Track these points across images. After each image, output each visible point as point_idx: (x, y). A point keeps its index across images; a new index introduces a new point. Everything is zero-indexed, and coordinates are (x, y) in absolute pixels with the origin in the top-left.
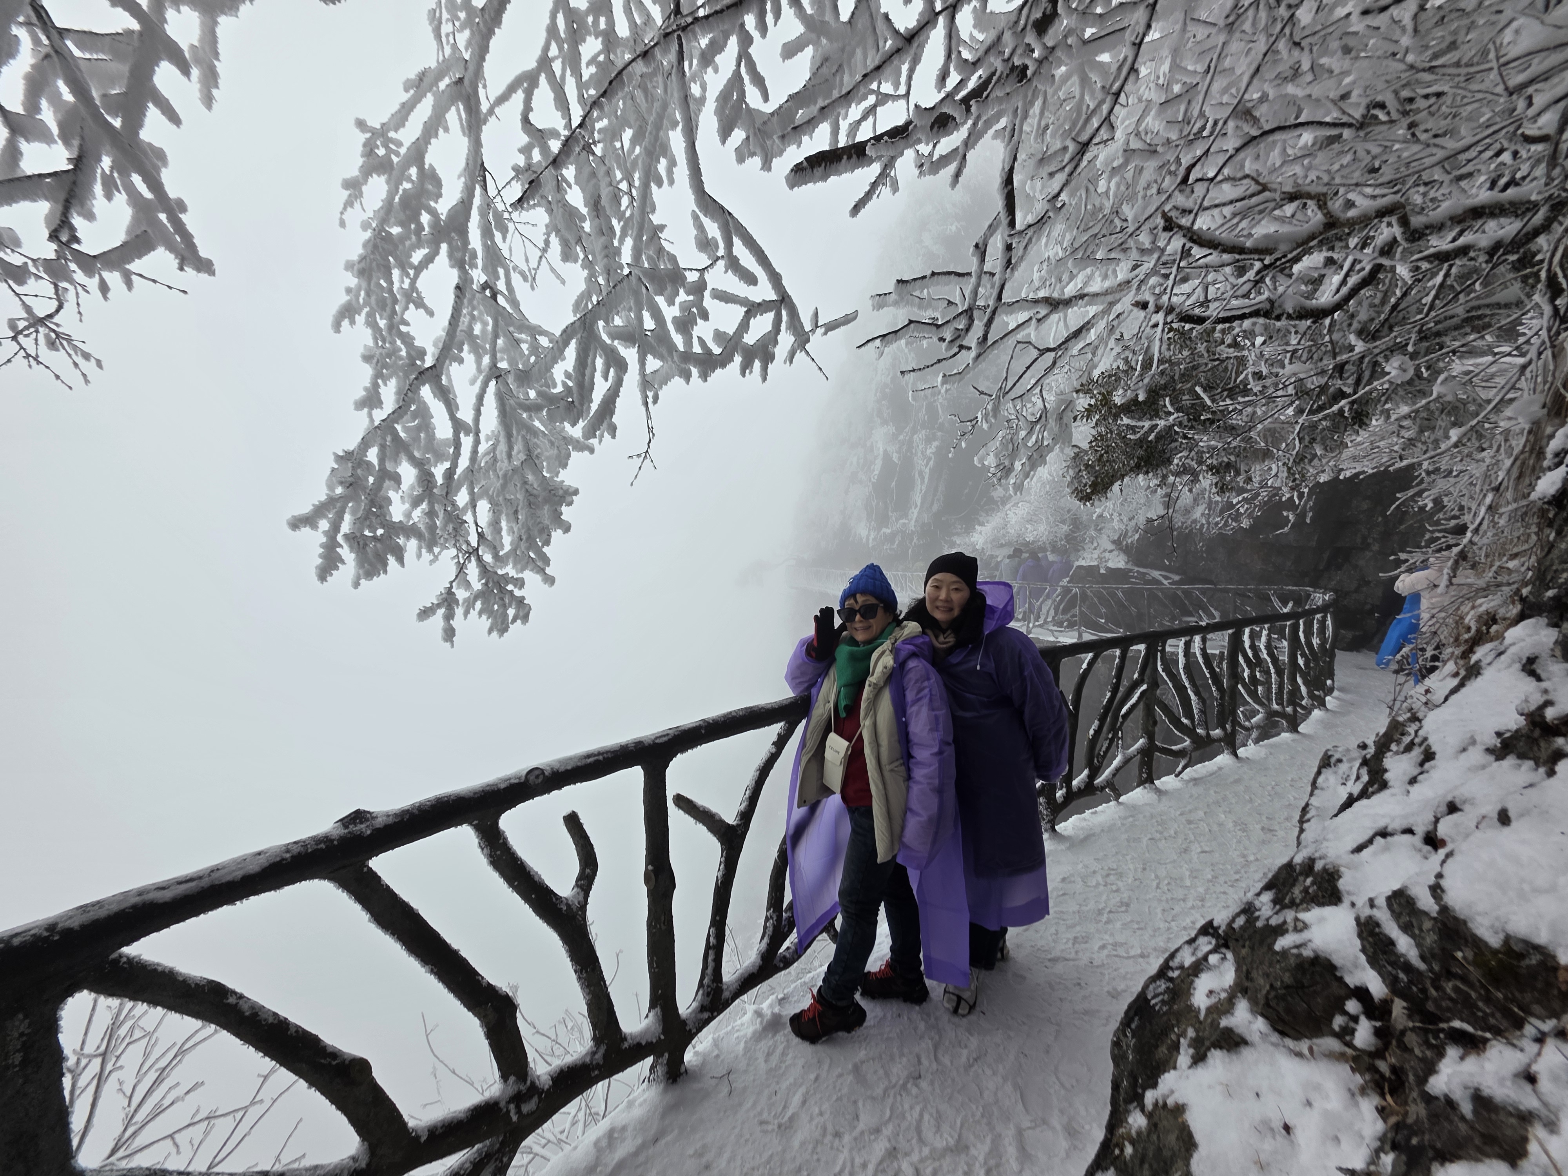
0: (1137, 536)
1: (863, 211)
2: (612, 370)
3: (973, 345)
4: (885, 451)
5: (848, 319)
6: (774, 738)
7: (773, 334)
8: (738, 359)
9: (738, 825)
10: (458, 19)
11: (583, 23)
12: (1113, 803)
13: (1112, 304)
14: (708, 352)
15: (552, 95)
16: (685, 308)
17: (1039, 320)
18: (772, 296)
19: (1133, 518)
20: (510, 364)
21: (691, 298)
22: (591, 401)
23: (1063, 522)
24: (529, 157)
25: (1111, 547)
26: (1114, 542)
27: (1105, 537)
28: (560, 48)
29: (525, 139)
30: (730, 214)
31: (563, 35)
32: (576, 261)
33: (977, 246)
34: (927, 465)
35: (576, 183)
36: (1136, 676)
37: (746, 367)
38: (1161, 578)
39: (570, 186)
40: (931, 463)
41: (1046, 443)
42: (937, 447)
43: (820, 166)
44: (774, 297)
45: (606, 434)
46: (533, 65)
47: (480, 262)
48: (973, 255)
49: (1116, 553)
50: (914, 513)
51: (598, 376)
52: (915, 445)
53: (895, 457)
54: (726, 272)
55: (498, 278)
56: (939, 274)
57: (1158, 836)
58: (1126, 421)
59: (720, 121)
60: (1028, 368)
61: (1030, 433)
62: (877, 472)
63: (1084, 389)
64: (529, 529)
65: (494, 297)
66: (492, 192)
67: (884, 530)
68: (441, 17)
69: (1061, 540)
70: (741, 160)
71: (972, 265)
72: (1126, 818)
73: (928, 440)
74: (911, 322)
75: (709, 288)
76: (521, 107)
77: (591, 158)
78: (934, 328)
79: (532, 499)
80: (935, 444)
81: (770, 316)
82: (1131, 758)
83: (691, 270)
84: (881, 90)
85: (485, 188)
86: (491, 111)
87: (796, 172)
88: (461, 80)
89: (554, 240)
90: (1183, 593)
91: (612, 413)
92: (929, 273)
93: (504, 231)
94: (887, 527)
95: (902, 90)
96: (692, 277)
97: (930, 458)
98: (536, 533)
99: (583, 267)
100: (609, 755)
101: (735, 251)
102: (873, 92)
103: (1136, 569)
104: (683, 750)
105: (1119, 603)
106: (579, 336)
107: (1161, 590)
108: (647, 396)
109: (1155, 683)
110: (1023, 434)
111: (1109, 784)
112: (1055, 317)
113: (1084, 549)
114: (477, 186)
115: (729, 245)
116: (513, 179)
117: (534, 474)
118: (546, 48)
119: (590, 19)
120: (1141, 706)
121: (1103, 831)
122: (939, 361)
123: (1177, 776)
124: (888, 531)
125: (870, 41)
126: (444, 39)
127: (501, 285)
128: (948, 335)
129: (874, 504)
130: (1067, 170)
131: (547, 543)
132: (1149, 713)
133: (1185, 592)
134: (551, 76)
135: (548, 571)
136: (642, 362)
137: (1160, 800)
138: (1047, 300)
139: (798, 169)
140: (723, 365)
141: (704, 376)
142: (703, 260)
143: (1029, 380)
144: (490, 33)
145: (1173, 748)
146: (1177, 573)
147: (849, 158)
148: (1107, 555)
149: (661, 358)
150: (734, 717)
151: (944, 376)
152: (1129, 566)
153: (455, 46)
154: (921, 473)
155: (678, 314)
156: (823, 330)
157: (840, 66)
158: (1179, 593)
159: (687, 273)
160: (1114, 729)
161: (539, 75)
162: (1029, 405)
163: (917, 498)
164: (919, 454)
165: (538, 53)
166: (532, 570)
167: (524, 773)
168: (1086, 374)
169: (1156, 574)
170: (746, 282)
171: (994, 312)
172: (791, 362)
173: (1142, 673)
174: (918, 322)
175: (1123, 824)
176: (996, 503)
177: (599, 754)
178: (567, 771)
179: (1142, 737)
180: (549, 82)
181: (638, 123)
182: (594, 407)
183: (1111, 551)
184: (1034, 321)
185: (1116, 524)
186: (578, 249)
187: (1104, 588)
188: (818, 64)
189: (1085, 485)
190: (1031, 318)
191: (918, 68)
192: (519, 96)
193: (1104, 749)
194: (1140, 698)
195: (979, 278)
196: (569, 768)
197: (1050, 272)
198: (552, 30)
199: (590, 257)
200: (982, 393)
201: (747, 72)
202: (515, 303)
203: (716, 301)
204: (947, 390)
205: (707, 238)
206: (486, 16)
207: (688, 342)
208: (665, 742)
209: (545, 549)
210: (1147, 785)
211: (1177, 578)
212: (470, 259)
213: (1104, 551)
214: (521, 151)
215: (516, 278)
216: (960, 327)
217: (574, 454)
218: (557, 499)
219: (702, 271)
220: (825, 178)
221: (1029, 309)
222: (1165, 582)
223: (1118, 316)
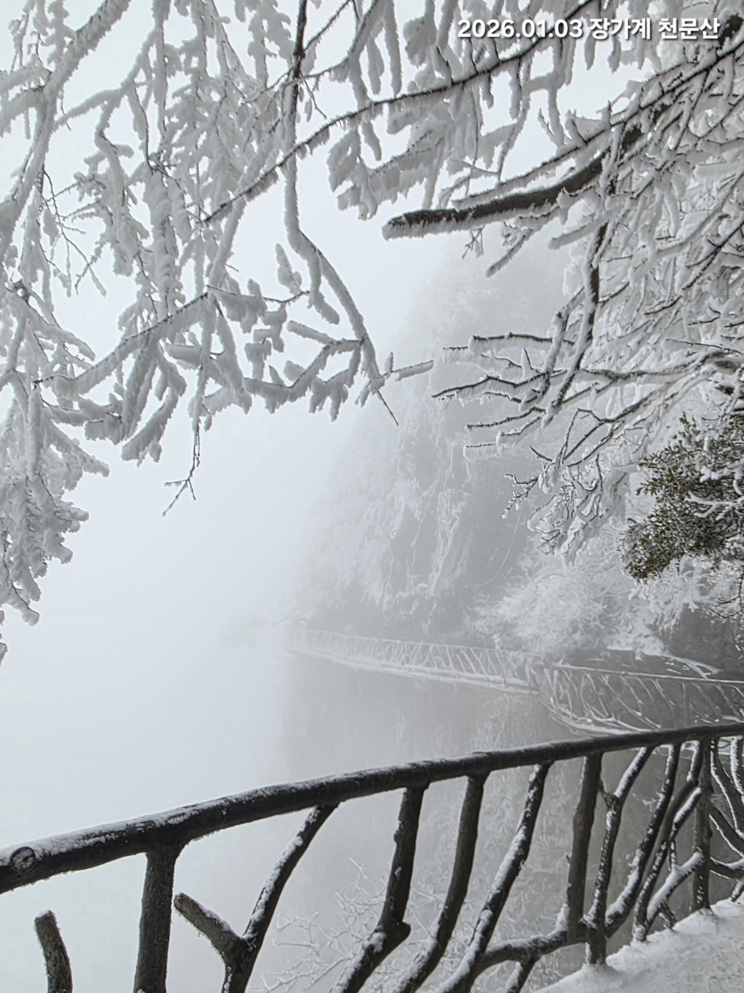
0: (673, 622)
1: (497, 273)
2: (168, 389)
3: (547, 409)
4: (407, 507)
5: (422, 369)
6: (301, 827)
7: (349, 374)
8: (309, 394)
9: (250, 940)
10: (46, 34)
11: (174, 60)
12: (667, 931)
13: (669, 384)
14: (280, 384)
15: (132, 116)
16: (261, 336)
17: (598, 391)
18: (352, 336)
19: (669, 602)
20: (28, 368)
21: (268, 327)
22: (139, 419)
23: (597, 600)
24: (94, 168)
25: (648, 632)
26: (650, 626)
27: (640, 620)
28: (149, 77)
29: (95, 150)
30: (320, 253)
31: (152, 66)
32: (129, 274)
33: (560, 315)
34: (450, 527)
35: (145, 200)
36: (689, 777)
37: (317, 403)
38: (699, 670)
39: (135, 202)
40: (456, 524)
41: (600, 514)
42: (463, 508)
43: (418, 222)
44: (354, 338)
45: (148, 456)
46: (116, 86)
47: (18, 261)
48: (555, 323)
49: (651, 638)
50: (435, 576)
51: (152, 396)
52: (439, 503)
53: (417, 514)
54: (310, 307)
55: (35, 279)
56: (517, 336)
57: (720, 974)
58: (694, 498)
59: (332, 170)
60: (587, 436)
61: (586, 500)
62: (396, 528)
63: (646, 463)
64: (23, 554)
65: (26, 297)
66: (46, 194)
67: (400, 593)
68: (25, 29)
69: (595, 620)
70: (343, 206)
71: (553, 332)
72: (683, 951)
73: (455, 500)
74: (489, 378)
75: (289, 319)
76: (97, 121)
77: (165, 179)
78: (511, 387)
79: (32, 519)
80: (461, 504)
81: (349, 355)
82: (685, 877)
83: (272, 300)
84: (476, 165)
85: (40, 190)
86: (63, 121)
87: (394, 225)
88: (40, 88)
89: (108, 252)
90: (723, 687)
91: (160, 434)
92: (506, 334)
93: (53, 233)
94: (404, 590)
95: (494, 168)
96: (272, 307)
97: (455, 519)
98: (30, 559)
99: (138, 281)
100: (113, 836)
101: (321, 290)
102: (468, 165)
103: (673, 658)
104: (197, 835)
105: (657, 695)
106: (139, 351)
107: (700, 683)
108: (199, 421)
109: (709, 788)
110: (578, 501)
111: (663, 908)
112: (612, 389)
113: (618, 631)
114: (34, 187)
115: (317, 283)
116: (73, 186)
117: (39, 491)
118: (134, 74)
119: (183, 57)
120: (695, 813)
121: (658, 965)
122: (509, 419)
123: (734, 900)
124: (405, 595)
125: (470, 124)
126: (25, 49)
127: (37, 288)
128: (524, 395)
129: (391, 563)
130: (702, 265)
131: (42, 572)
132: (704, 823)
133: (724, 686)
134: (134, 99)
135: (33, 605)
136: (202, 385)
137: (718, 929)
138: (606, 373)
139: (396, 223)
140: (293, 398)
141: (272, 407)
142: (285, 293)
143: (586, 449)
144: (83, 52)
145: (729, 865)
146: (717, 667)
147: (449, 219)
148: (643, 640)
149: (223, 382)
150: (260, 797)
151: (503, 435)
152: (666, 655)
153: (36, 57)
154: (444, 535)
155: (251, 341)
156: (397, 375)
157: (442, 139)
158: (719, 687)
159: (268, 303)
160: (667, 840)
161: (122, 96)
162: (584, 473)
163: (439, 561)
164: (444, 513)
165: (124, 77)
166: (12, 604)
167: (9, 853)
168: (642, 448)
169: (693, 665)
170: (328, 320)
171: (571, 379)
172: (363, 403)
173: (696, 773)
174: (496, 379)
175: (681, 959)
176: (523, 573)
177: (101, 834)
178: (61, 854)
179: (696, 850)
180: (132, 104)
181: (220, 155)
182: (141, 425)
183: (646, 637)
184: (593, 392)
185: (652, 607)
186: (135, 262)
187: (640, 677)
188: (422, 134)
189: (640, 562)
190: (589, 389)
191: (510, 152)
192: (97, 112)
193: (657, 863)
194: (694, 804)
195: (559, 345)
196: (64, 850)
197: (611, 348)
198: (143, 61)
199: (147, 274)
200: (540, 456)
201: (364, 132)
202: (48, 307)
203: (293, 333)
204: (504, 449)
205: (290, 272)
206: (83, 38)
207: (259, 371)
208: (180, 824)
209: (38, 580)
210: (703, 910)
211: (715, 671)
212: (9, 257)
213: (640, 636)
214: (87, 161)
215: (55, 283)
216: (537, 389)
217: (85, 474)
218: (61, 522)
219: (283, 303)
220: (421, 234)
221: (589, 379)
222: (704, 675)
223: (672, 396)
